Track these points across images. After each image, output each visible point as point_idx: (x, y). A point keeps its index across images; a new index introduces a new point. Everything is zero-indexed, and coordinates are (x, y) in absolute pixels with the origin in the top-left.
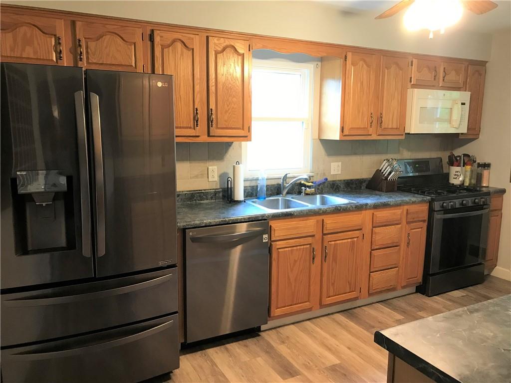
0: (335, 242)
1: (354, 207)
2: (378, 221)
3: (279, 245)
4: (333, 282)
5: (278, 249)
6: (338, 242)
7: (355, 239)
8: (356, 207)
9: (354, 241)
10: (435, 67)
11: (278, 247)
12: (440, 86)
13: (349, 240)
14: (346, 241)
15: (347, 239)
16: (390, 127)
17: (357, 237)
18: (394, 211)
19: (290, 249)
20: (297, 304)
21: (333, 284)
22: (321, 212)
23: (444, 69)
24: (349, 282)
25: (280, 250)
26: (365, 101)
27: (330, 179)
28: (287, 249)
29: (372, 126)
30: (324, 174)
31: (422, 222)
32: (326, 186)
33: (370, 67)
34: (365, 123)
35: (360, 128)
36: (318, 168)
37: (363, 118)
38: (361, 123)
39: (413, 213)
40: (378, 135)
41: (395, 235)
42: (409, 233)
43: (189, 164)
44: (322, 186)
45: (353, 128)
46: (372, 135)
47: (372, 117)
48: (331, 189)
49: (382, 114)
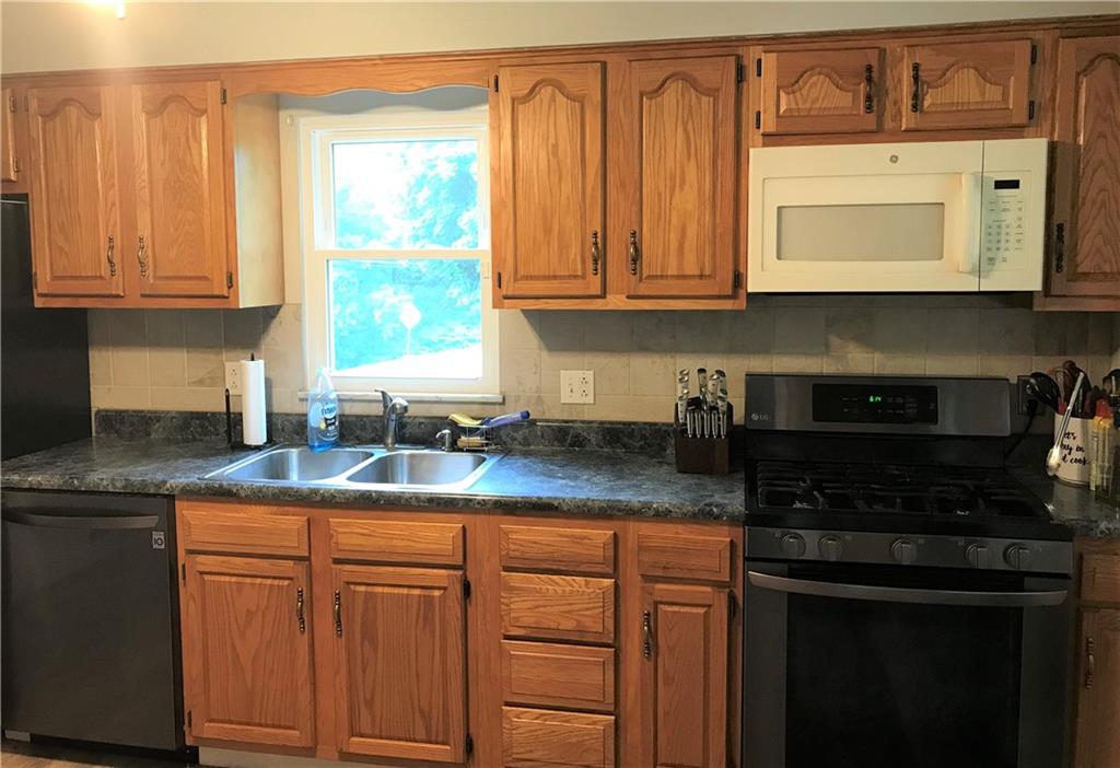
0: (370, 589)
2: (512, 554)
3: (203, 564)
4: (368, 696)
5: (202, 573)
6: (380, 589)
7: (437, 593)
9: (433, 597)
10: (869, 69)
11: (202, 569)
12: (903, 128)
13: (419, 591)
15: (409, 587)
16: (672, 271)
17: (445, 589)
18: (578, 531)
19: (234, 579)
20: (267, 726)
21: (370, 703)
22: (318, 498)
23: (916, 68)
24: (422, 712)
25: (207, 577)
26: (568, 198)
27: (559, 415)
28: (227, 578)
29: (599, 271)
30: (539, 400)
31: (707, 585)
32: (539, 433)
33: (580, 100)
34: (574, 260)
35: (555, 277)
36: (519, 383)
37: (563, 247)
38: (560, 261)
39: (663, 550)
40: (628, 297)
41: (587, 609)
42: (648, 614)
43: (185, 355)
44: (527, 431)
45: (528, 278)
46: (608, 296)
47: (596, 244)
48: (556, 443)
49: (634, 234)
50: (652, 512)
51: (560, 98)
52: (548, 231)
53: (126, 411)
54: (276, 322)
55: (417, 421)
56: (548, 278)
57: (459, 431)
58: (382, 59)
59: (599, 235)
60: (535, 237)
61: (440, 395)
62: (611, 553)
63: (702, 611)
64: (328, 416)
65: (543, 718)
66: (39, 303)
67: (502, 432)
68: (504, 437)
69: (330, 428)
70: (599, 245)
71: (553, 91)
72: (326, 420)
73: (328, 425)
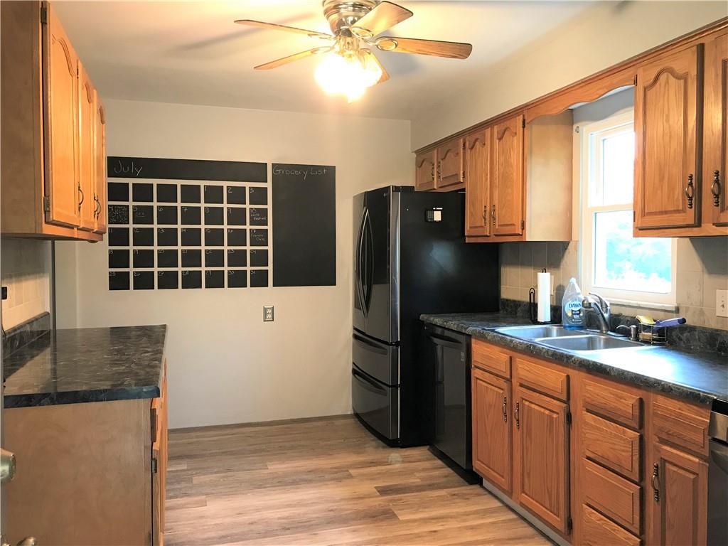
1: (550, 353)
2: (589, 401)
4: (528, 471)
5: (477, 378)
6: (533, 406)
7: (555, 416)
8: (552, 355)
9: (553, 418)
11: (476, 375)
13: (547, 412)
14: (542, 410)
15: (544, 408)
17: (558, 414)
18: (620, 392)
19: (486, 384)
20: (494, 472)
22: (512, 345)
25: (478, 381)
26: (675, 151)
27: (713, 324)
28: (484, 384)
29: (693, 206)
30: (702, 313)
31: (697, 457)
32: (697, 337)
33: (684, 78)
34: (678, 200)
35: (666, 212)
36: (688, 298)
37: (671, 189)
38: (668, 201)
39: (666, 418)
40: (713, 224)
41: (623, 451)
42: (657, 467)
43: (533, 271)
44: (689, 334)
45: (650, 214)
46: (703, 225)
47: (691, 184)
48: (708, 346)
49: (717, 173)
50: (660, 388)
51: (672, 80)
52: (662, 179)
53: (510, 300)
54: (567, 251)
55: (627, 318)
56: (662, 213)
57: (641, 328)
58: (583, 82)
59: (694, 177)
60: (654, 184)
61: (639, 302)
62: (637, 413)
63: (692, 477)
64: (574, 309)
65: (602, 522)
66: (467, 240)
67: (674, 333)
68: (674, 337)
69: (575, 316)
70: (694, 185)
71: (668, 75)
72: (573, 311)
73: (573, 314)
